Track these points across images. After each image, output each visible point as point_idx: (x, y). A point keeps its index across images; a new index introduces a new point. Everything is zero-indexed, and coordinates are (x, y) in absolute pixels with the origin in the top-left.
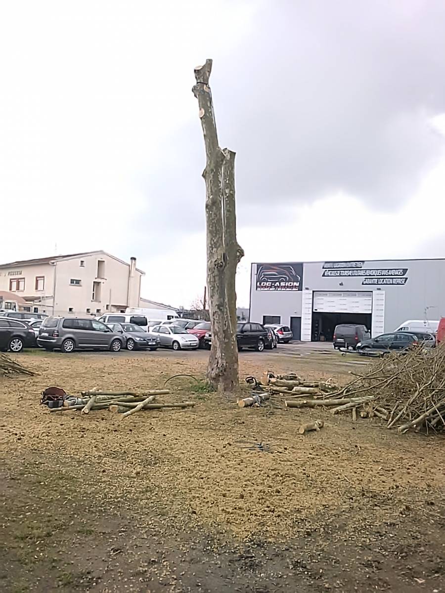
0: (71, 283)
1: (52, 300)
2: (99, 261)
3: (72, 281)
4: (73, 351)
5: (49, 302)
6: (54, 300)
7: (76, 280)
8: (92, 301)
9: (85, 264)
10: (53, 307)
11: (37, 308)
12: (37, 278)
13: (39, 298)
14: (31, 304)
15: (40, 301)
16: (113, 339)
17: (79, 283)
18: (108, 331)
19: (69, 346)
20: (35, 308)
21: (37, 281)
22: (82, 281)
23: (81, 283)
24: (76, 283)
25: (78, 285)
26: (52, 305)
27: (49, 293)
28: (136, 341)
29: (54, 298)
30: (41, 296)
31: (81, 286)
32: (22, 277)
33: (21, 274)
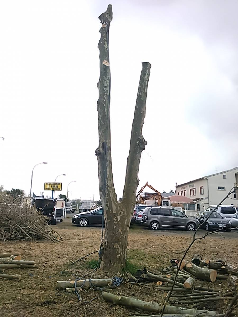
0: (219, 189)
1: (208, 199)
2: (236, 174)
3: (219, 188)
4: (158, 229)
5: (206, 201)
6: (209, 199)
7: (222, 187)
8: (234, 199)
9: (226, 177)
10: (208, 204)
11: (199, 205)
12: (200, 187)
13: (200, 199)
14: (195, 202)
15: (200, 201)
16: (187, 222)
17: (224, 189)
18: (184, 217)
19: (155, 226)
20: (198, 205)
21: (201, 189)
22: (225, 187)
23: (226, 188)
24: (222, 189)
25: (223, 189)
26: (208, 203)
27: (205, 196)
28: (210, 224)
29: (208, 198)
30: (201, 198)
31: (225, 190)
32: (194, 188)
33: (194, 186)
